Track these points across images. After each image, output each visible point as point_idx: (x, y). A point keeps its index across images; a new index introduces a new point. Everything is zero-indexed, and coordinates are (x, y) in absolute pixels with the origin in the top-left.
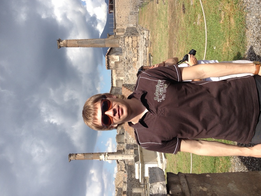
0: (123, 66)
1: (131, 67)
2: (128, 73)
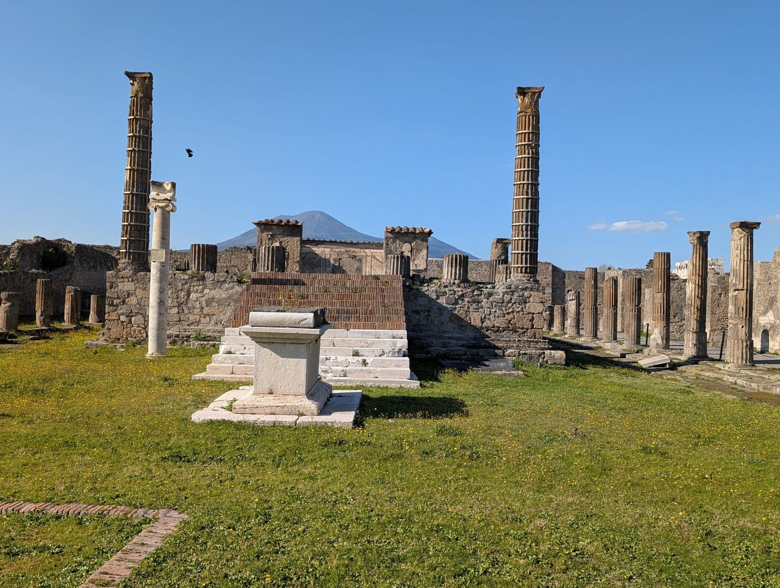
1: (454, 306)
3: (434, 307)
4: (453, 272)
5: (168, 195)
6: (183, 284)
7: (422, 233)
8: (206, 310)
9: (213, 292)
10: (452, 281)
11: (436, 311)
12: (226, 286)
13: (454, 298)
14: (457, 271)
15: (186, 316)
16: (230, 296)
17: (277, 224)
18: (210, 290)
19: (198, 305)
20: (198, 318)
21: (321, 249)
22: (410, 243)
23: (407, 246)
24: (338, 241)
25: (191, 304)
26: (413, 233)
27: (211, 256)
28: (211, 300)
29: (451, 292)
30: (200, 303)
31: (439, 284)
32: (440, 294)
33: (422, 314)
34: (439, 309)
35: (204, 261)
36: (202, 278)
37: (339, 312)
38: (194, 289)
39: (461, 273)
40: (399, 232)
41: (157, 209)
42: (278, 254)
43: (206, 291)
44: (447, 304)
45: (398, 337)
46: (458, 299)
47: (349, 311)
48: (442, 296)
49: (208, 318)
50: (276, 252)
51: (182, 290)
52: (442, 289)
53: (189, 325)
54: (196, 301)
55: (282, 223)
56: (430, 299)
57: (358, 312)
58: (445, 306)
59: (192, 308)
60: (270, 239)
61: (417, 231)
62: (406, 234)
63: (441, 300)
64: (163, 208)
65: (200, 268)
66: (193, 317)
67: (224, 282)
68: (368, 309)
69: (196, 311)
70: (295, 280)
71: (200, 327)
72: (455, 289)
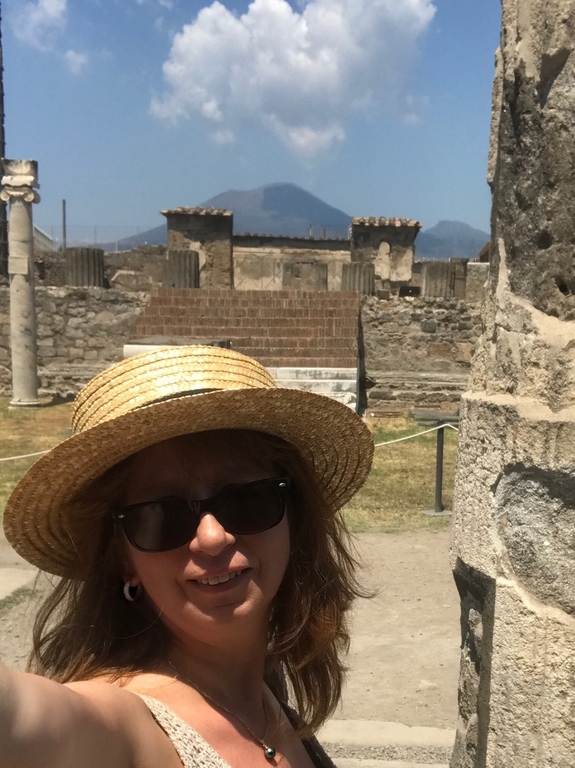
0: (438, 299)
1: (434, 334)
2: (407, 321)
3: (407, 336)
4: (433, 286)
5: (28, 180)
6: (57, 305)
7: (404, 227)
8: (92, 342)
9: (101, 316)
10: (432, 299)
11: (409, 341)
12: (118, 307)
13: (433, 323)
14: (439, 285)
15: (65, 350)
16: (125, 322)
17: (196, 215)
18: (96, 313)
19: (80, 333)
20: (81, 352)
21: (267, 250)
22: (388, 242)
23: (385, 247)
24: (292, 237)
25: (71, 332)
26: (392, 226)
27: (94, 264)
28: (98, 327)
29: (430, 315)
30: (84, 331)
31: (415, 303)
32: (415, 318)
33: (390, 345)
34: (414, 338)
35: (86, 272)
36: (83, 297)
37: (268, 344)
38: (74, 311)
39: (444, 287)
40: (371, 225)
41: (12, 199)
42: (188, 261)
43: (91, 315)
44: (424, 331)
45: (344, 377)
46: (439, 325)
47: (281, 343)
48: (418, 320)
49: (95, 352)
50: (185, 260)
51: (57, 313)
52: (418, 311)
53: (70, 362)
54: (77, 328)
55: (203, 213)
56: (401, 325)
57: (293, 344)
58: (421, 334)
59: (72, 339)
60: (186, 237)
61: (398, 224)
62: (383, 228)
63: (416, 326)
64: (21, 198)
65: (80, 282)
66: (73, 351)
67: (115, 302)
68: (308, 339)
69: (79, 342)
70: (210, 301)
71: (85, 364)
72: (435, 311)
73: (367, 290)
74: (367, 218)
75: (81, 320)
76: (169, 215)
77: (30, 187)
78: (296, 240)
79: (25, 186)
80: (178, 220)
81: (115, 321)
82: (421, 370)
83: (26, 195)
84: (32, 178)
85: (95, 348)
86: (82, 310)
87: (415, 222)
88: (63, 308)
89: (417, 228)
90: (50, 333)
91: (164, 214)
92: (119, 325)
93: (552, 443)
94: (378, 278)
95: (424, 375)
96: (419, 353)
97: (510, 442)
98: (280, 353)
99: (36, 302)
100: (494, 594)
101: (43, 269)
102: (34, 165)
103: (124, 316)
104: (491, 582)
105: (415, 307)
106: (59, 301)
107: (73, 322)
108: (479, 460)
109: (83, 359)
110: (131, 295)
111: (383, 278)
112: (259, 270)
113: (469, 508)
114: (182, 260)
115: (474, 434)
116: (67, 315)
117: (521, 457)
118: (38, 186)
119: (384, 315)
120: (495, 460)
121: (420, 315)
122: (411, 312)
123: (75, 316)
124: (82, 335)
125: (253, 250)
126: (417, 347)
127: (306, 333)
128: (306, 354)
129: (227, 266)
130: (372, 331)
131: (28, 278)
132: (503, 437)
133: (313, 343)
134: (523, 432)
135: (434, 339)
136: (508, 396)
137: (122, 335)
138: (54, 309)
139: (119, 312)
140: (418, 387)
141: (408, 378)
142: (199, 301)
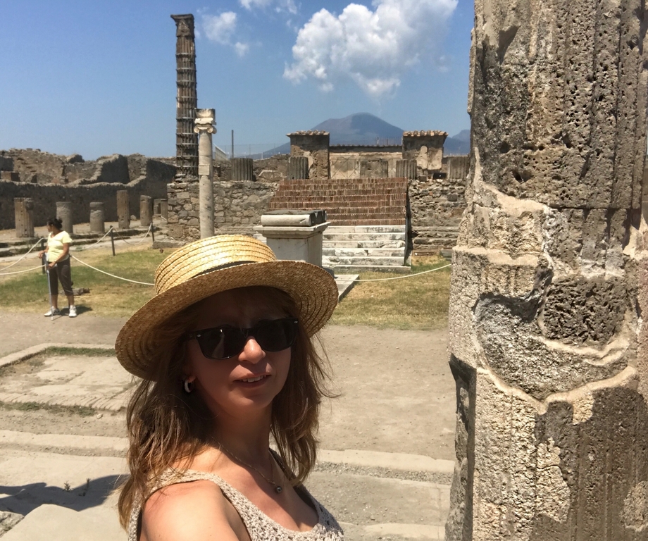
0: (458, 180)
1: (456, 202)
2: (438, 195)
3: (438, 204)
4: (455, 172)
5: (210, 120)
6: (226, 192)
7: (436, 136)
8: (246, 213)
9: (251, 198)
10: (454, 180)
11: (440, 207)
12: (261, 192)
13: (456, 195)
14: (459, 171)
15: (230, 218)
16: (264, 201)
17: (307, 136)
18: (248, 196)
19: (239, 208)
20: (239, 219)
21: (351, 154)
22: (426, 145)
23: (424, 149)
24: (366, 146)
25: (234, 208)
26: (428, 136)
27: (248, 167)
28: (249, 204)
29: (453, 190)
30: (241, 207)
31: (443, 183)
32: (443, 193)
33: (428, 210)
34: (443, 205)
35: (243, 172)
36: (241, 187)
37: (349, 211)
38: (235, 196)
39: (462, 172)
40: (415, 136)
41: (201, 131)
42: (301, 163)
43: (245, 197)
44: (449, 201)
45: (398, 231)
46: (459, 196)
47: (357, 211)
48: (446, 194)
49: (247, 219)
50: (300, 162)
51: (226, 197)
52: (445, 188)
53: (233, 225)
54: (237, 205)
55: (311, 134)
56: (434, 197)
57: (366, 211)
58: (447, 202)
59: (235, 212)
60: (301, 148)
61: (432, 134)
62: (422, 137)
63: (443, 198)
64: (206, 131)
65: (239, 178)
66: (235, 219)
67: (258, 189)
68: (375, 208)
69: (238, 213)
70: (315, 186)
71: (242, 226)
72: (456, 188)
73: (412, 176)
74: (412, 132)
75: (239, 200)
76: (291, 136)
77: (211, 124)
78: (368, 147)
79: (208, 124)
80: (296, 139)
81: (259, 200)
82: (448, 225)
83: (208, 129)
84: (212, 119)
85: (247, 216)
86: (240, 194)
87: (443, 132)
88: (229, 194)
89: (445, 136)
90: (222, 209)
91: (288, 136)
92: (261, 203)
93: (512, 280)
94: (420, 168)
95: (449, 228)
96: (446, 214)
97: (483, 279)
98: (357, 217)
99: (214, 191)
100: (475, 378)
101: (219, 171)
102: (213, 111)
103: (264, 197)
104: (473, 370)
105: (443, 186)
106: (227, 190)
107: (235, 201)
108: (463, 290)
109: (240, 223)
110: (268, 184)
111: (423, 168)
112: (346, 166)
113: (458, 322)
114: (298, 163)
115: (460, 273)
116: (232, 198)
117: (491, 289)
118: (215, 124)
119: (423, 191)
120: (474, 290)
121: (446, 191)
122: (441, 189)
123: (236, 198)
124: (240, 209)
125: (342, 154)
126: (445, 211)
127: (373, 204)
128: (373, 217)
129: (326, 165)
130: (416, 202)
131: (210, 177)
132: (479, 275)
133: (377, 210)
134: (492, 272)
135: (456, 205)
136: (482, 248)
137: (263, 208)
138: (225, 194)
139: (261, 195)
140: (446, 236)
141: (440, 231)
142: (308, 187)
